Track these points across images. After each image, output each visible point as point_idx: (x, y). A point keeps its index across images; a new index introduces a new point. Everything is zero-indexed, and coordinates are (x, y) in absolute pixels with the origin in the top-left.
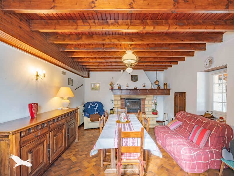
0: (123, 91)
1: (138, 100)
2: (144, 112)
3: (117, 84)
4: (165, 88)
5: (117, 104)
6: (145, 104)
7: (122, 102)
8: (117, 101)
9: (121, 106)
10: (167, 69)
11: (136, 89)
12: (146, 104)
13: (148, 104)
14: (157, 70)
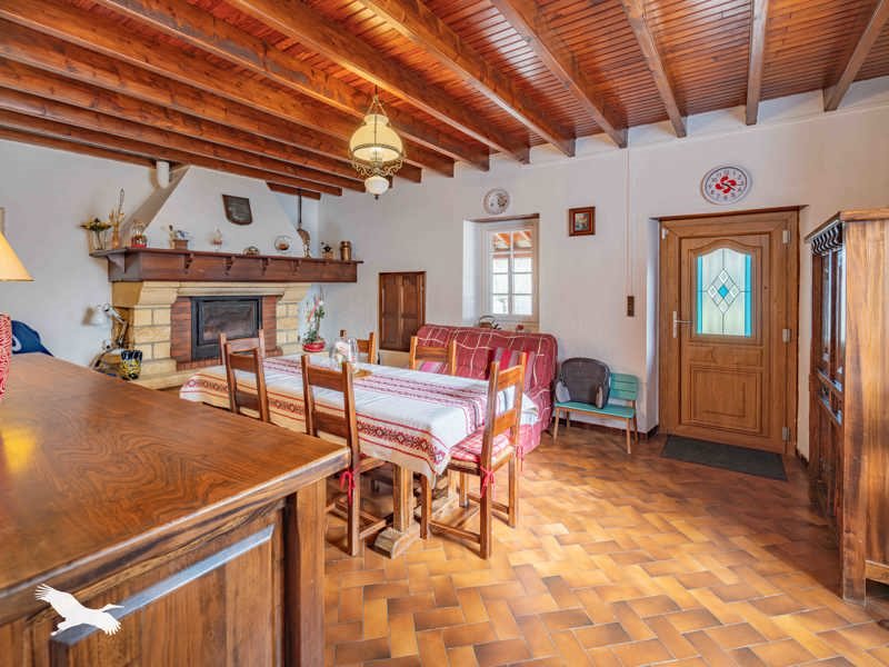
0: (196, 262)
1: (248, 305)
2: (273, 348)
3: (171, 227)
4: (346, 257)
5: (153, 326)
6: (274, 317)
7: (178, 317)
8: (153, 310)
9: (172, 331)
10: (338, 192)
11: (251, 256)
12: (278, 315)
13: (287, 317)
14: (300, 193)
